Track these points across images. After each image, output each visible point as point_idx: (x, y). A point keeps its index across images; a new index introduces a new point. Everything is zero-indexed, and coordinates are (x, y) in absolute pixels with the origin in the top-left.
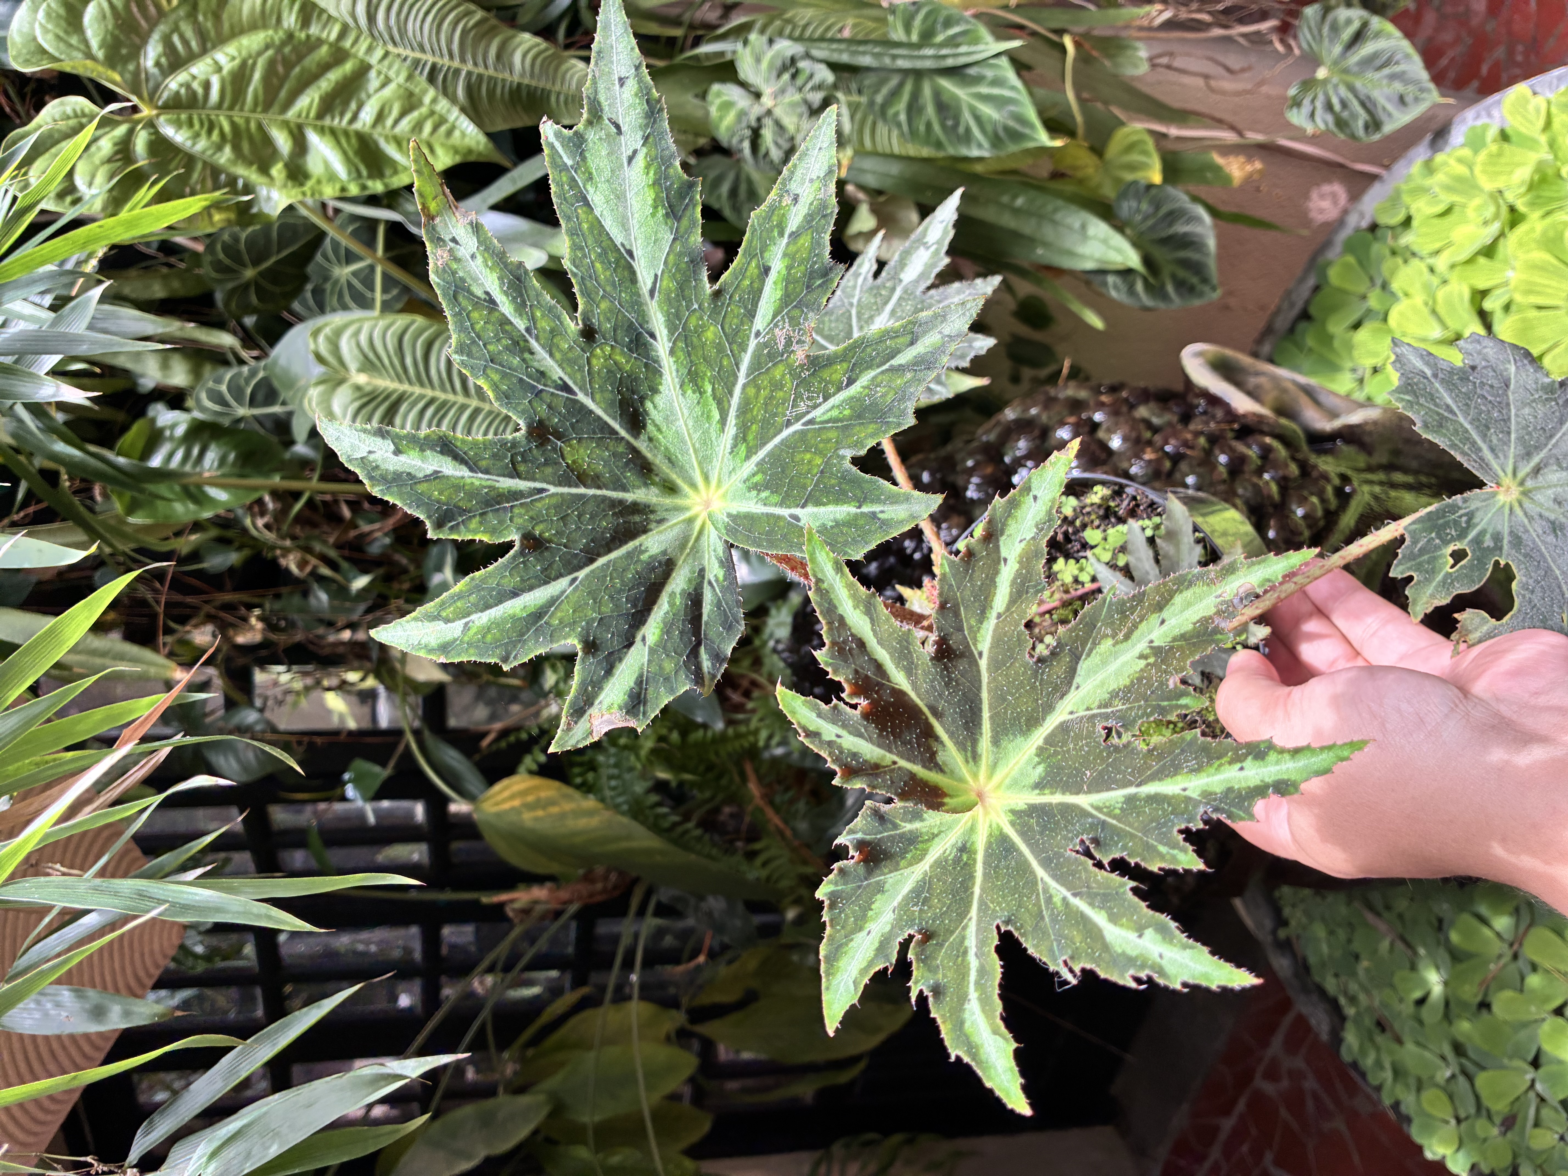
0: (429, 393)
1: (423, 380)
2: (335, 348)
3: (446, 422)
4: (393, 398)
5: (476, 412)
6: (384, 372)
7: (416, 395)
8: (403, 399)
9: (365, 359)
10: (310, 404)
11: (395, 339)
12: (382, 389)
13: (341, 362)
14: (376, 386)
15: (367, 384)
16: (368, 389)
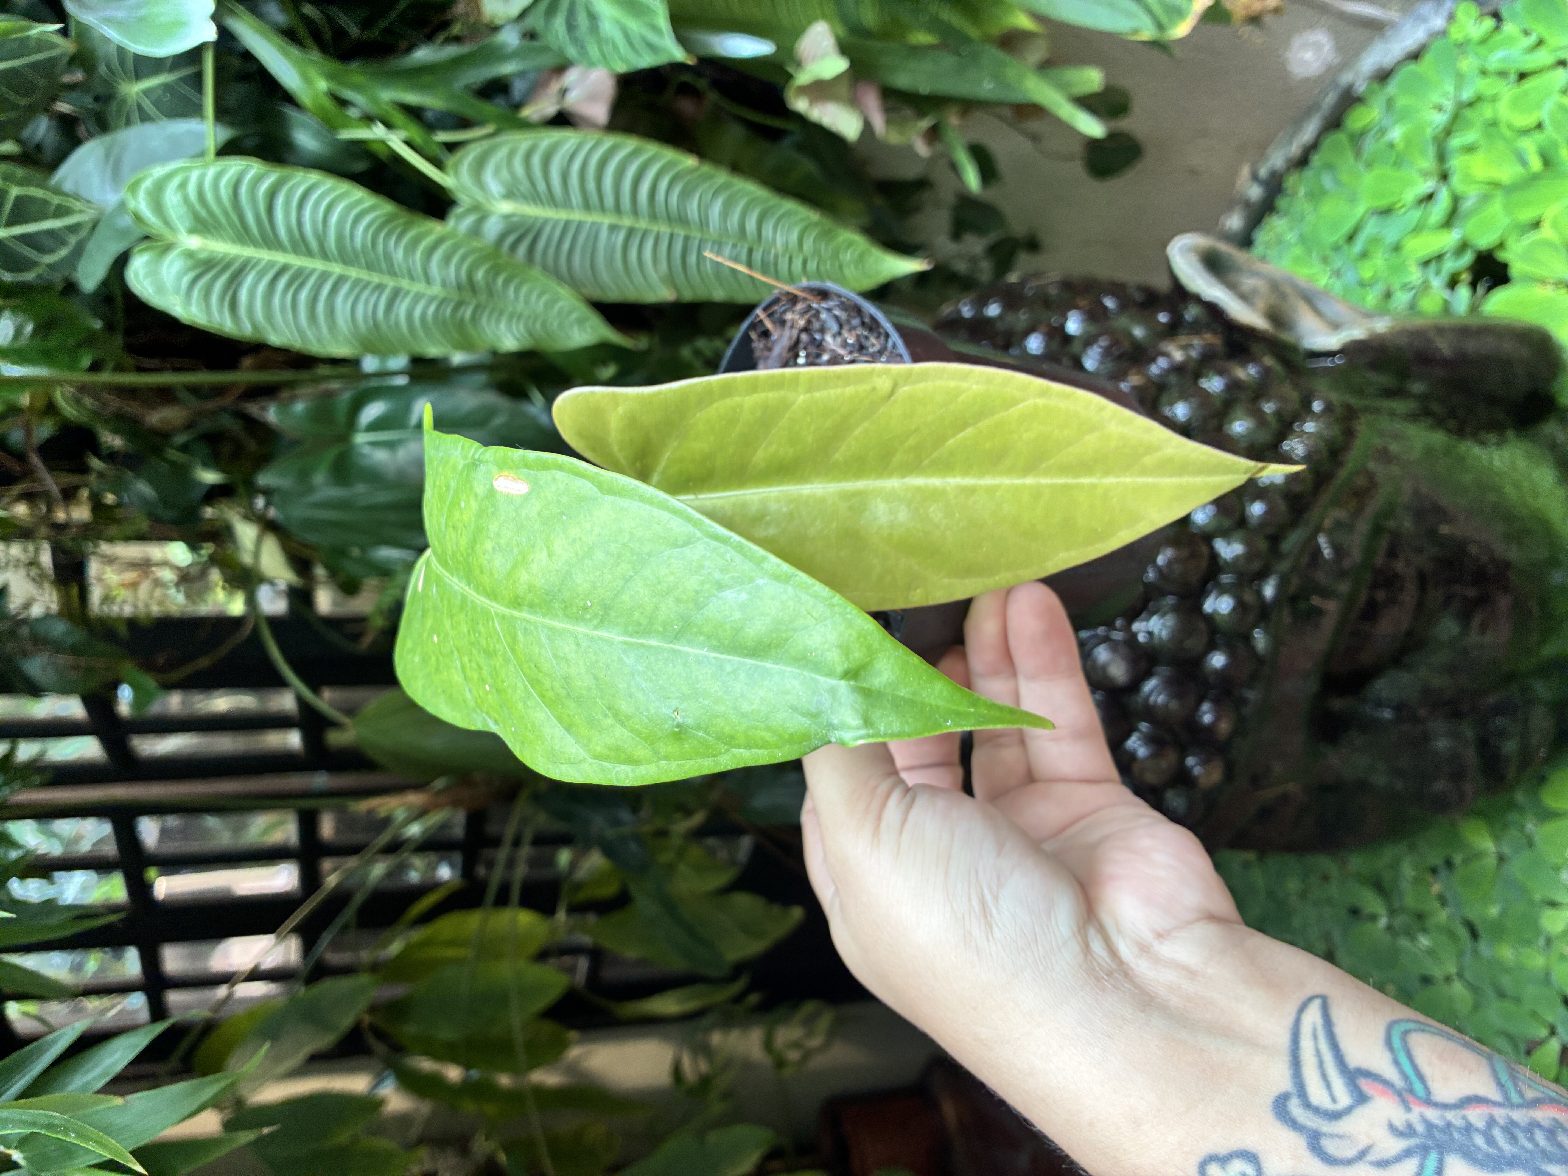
1: (270, 241)
2: (158, 206)
3: (303, 295)
4: (235, 266)
5: (341, 280)
6: (222, 232)
7: (264, 262)
8: (249, 268)
9: (197, 217)
10: (136, 274)
11: (230, 190)
12: (221, 255)
13: (167, 223)
14: (212, 252)
15: (202, 250)
16: (203, 256)
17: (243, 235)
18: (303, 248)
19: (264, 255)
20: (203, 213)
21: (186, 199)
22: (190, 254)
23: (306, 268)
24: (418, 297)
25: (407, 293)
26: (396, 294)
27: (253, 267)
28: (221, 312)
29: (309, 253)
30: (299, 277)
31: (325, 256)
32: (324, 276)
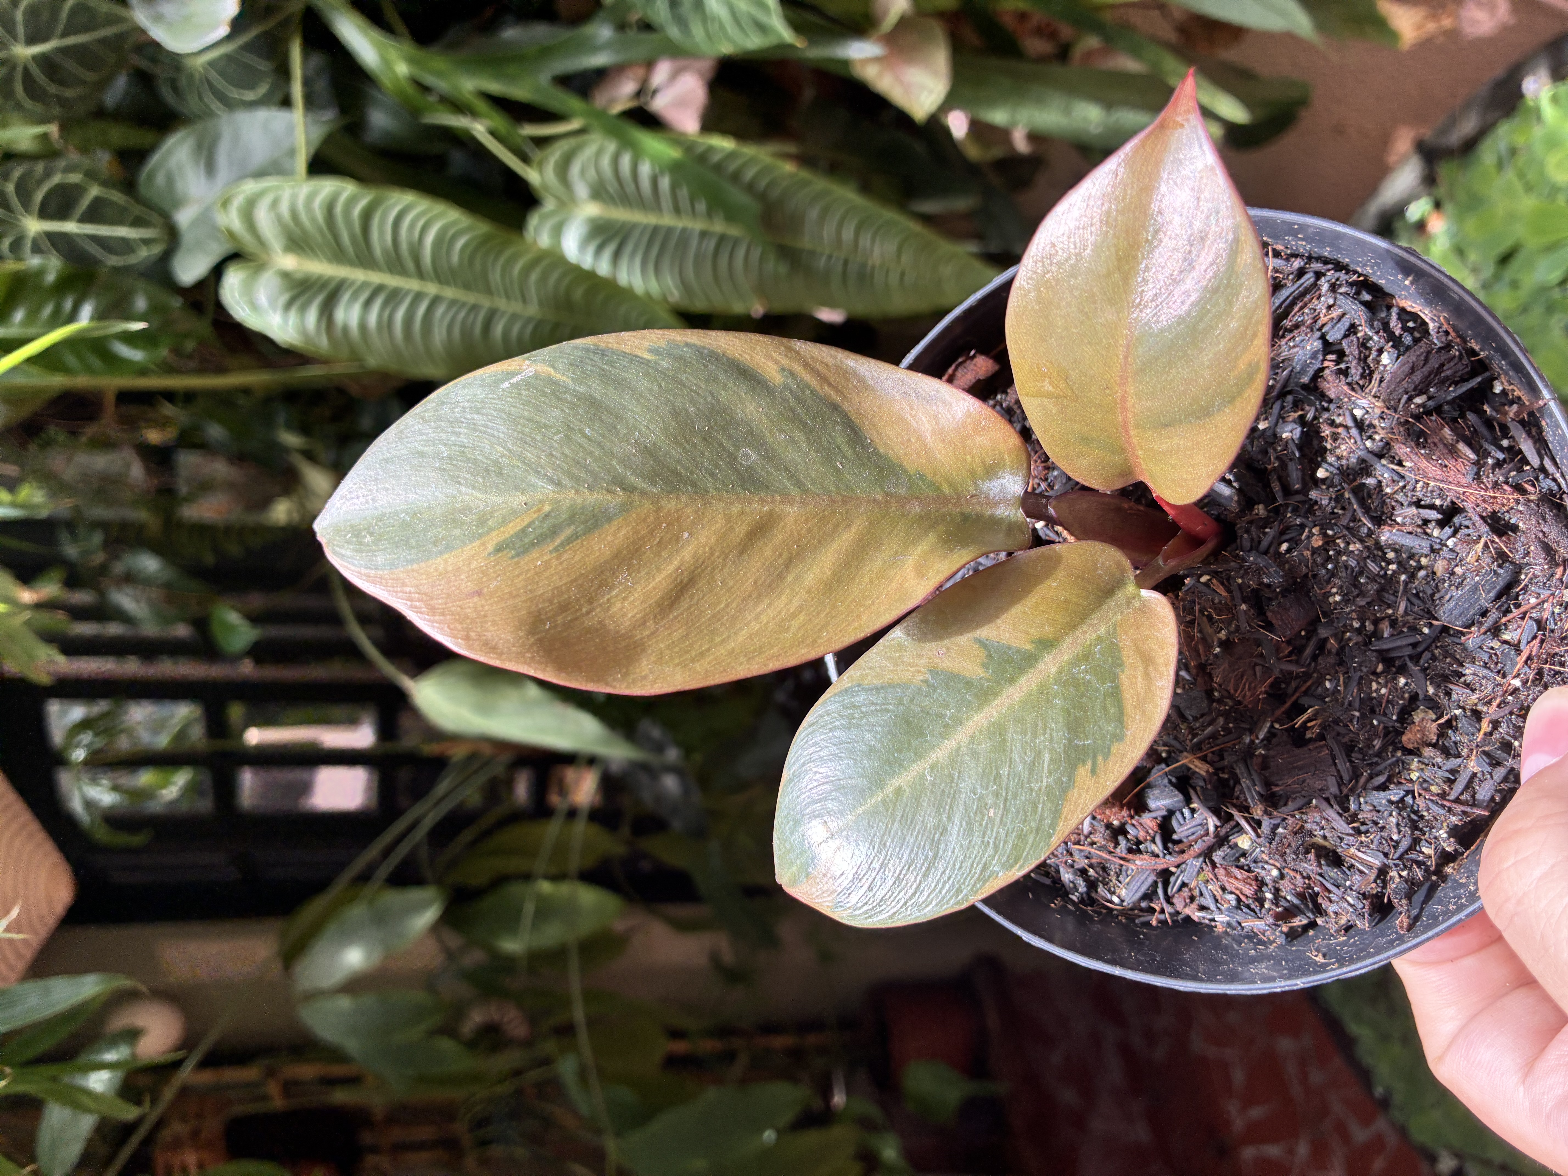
0: (376, 278)
1: (365, 260)
2: (249, 220)
3: (400, 314)
4: (331, 287)
5: (437, 300)
6: (317, 252)
7: (360, 282)
8: (345, 287)
9: (290, 236)
10: (231, 293)
11: (325, 209)
12: (317, 276)
13: (260, 240)
14: (308, 272)
15: (298, 270)
16: (298, 276)
17: (338, 255)
18: (399, 268)
19: (359, 275)
20: (297, 231)
21: (279, 219)
22: (285, 275)
23: (401, 288)
24: (514, 317)
25: (504, 313)
26: (492, 314)
27: (349, 287)
28: (317, 332)
29: (405, 273)
30: (395, 297)
31: (421, 275)
32: (419, 296)
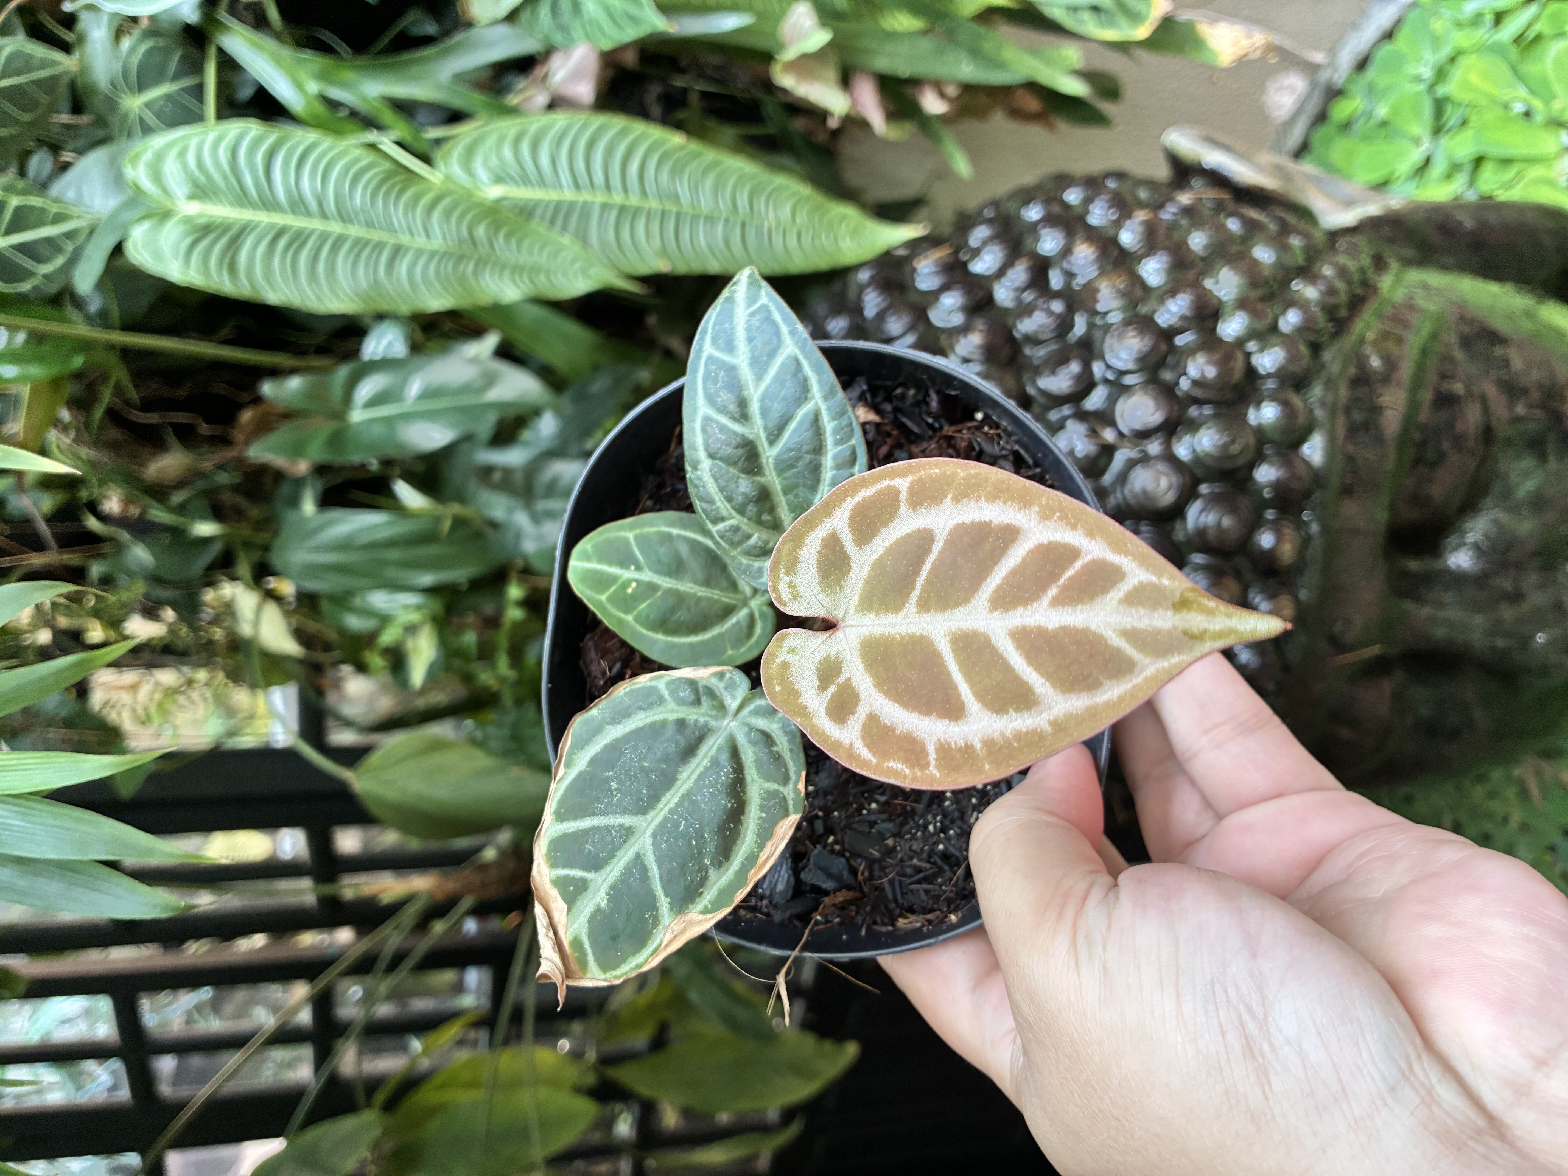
0: (280, 219)
1: (269, 204)
2: (157, 175)
3: (304, 256)
4: (235, 230)
5: (340, 240)
6: (221, 196)
7: (264, 224)
8: (248, 230)
9: (196, 184)
10: (135, 246)
11: (229, 154)
12: (220, 220)
13: (165, 191)
14: (212, 216)
15: (201, 215)
16: (202, 221)
17: (242, 199)
18: (302, 209)
19: (263, 218)
20: (202, 179)
21: (185, 167)
22: (188, 220)
23: (306, 228)
24: (419, 252)
25: (408, 249)
26: (398, 251)
27: (252, 230)
28: (220, 274)
29: (308, 214)
30: (299, 238)
31: (324, 215)
32: (324, 237)
